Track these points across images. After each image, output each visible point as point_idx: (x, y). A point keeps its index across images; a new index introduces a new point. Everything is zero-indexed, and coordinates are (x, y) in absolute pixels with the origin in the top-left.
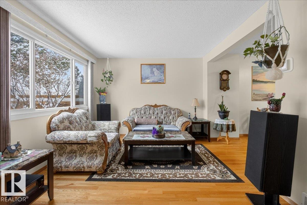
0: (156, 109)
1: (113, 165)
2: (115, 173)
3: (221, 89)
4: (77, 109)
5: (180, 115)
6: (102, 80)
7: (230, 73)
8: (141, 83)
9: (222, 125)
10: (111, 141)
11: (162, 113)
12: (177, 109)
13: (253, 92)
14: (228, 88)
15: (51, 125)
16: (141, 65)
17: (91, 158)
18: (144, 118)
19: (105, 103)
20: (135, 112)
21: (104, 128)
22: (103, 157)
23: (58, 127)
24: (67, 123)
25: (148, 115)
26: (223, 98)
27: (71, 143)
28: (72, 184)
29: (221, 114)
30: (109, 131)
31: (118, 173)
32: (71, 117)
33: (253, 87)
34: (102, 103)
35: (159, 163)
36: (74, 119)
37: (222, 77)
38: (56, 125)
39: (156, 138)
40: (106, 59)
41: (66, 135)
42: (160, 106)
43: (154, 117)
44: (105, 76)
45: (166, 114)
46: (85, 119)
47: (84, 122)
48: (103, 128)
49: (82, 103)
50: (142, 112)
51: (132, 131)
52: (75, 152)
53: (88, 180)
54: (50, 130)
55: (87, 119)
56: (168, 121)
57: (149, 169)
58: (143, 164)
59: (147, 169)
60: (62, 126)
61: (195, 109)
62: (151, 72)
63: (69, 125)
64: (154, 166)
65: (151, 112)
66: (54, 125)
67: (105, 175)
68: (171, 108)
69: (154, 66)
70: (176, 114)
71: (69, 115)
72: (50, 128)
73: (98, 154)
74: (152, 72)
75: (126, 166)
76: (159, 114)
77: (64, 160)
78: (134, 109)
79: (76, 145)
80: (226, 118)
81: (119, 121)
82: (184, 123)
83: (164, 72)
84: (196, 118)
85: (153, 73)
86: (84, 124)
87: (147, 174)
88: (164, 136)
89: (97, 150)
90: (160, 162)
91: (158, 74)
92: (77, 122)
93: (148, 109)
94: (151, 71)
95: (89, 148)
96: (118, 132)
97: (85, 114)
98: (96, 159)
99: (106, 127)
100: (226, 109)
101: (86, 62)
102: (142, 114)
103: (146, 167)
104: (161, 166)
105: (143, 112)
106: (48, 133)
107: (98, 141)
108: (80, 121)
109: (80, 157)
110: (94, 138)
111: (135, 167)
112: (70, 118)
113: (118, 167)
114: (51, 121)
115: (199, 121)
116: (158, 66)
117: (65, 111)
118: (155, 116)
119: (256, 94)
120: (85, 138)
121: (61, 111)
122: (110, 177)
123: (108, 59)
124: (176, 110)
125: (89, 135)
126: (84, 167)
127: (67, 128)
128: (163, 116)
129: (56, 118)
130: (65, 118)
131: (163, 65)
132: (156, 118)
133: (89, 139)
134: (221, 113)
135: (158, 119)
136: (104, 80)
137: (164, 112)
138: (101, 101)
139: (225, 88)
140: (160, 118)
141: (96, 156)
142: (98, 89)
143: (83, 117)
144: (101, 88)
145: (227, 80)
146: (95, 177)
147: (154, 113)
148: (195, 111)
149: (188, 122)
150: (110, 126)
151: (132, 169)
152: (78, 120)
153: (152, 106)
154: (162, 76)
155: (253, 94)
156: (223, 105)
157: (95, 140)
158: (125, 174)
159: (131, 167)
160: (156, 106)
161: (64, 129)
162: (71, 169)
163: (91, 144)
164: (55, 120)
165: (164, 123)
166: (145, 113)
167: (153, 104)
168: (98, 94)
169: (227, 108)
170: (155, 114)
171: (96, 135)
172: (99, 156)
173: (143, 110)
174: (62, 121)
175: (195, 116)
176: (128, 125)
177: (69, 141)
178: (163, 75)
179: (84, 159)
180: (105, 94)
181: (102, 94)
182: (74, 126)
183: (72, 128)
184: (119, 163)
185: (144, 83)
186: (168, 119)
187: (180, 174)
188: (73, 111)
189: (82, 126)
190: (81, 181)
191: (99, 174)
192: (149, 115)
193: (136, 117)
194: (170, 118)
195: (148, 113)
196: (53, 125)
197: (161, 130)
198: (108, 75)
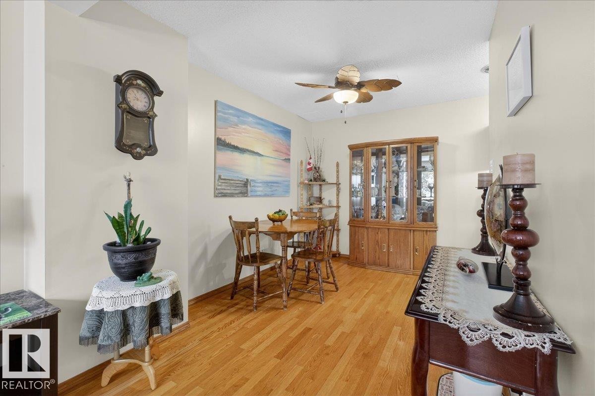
3: (121, 146)
7: (160, 93)
9: (124, 313)
13: (219, 172)
14: (151, 150)
26: (129, 185)
29: (121, 260)
33: (217, 157)
37: (124, 99)
80: (145, 276)
100: (143, 233)
119: (224, 178)
134: (119, 256)
139: (139, 146)
145: (148, 117)
155: (217, 177)
156: (131, 214)
169: (149, 230)
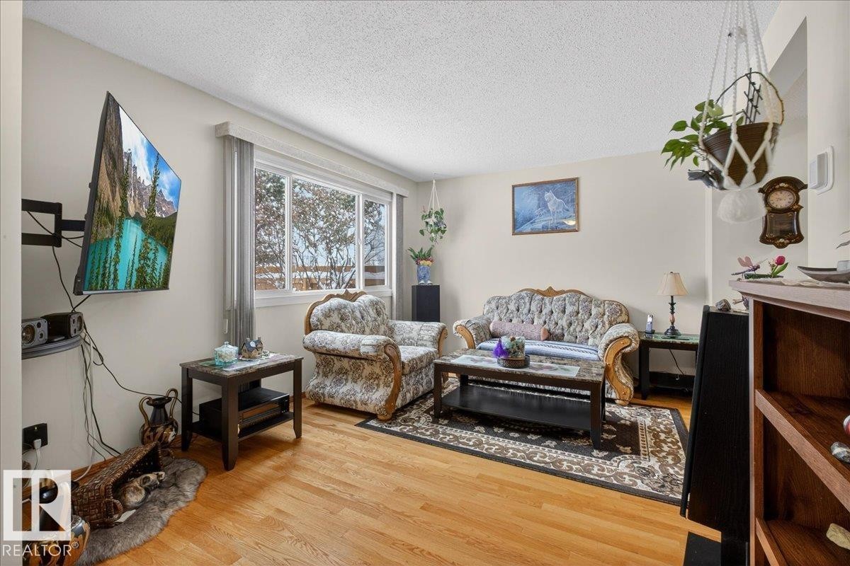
0: (547, 300)
1: (414, 412)
2: (409, 426)
3: (764, 240)
4: (364, 293)
5: (618, 321)
6: (422, 232)
8: (514, 234)
10: (410, 362)
11: (564, 312)
12: (611, 303)
14: (797, 238)
15: (311, 320)
16: (514, 187)
17: (369, 388)
18: (515, 321)
19: (429, 282)
20: (493, 305)
21: (411, 335)
22: (389, 390)
23: (322, 325)
24: (335, 318)
25: (525, 316)
27: (341, 356)
28: (334, 425)
30: (420, 342)
31: (415, 427)
32: (345, 307)
34: (422, 282)
35: (512, 426)
36: (349, 312)
37: (769, 202)
38: (319, 320)
39: (505, 367)
40: (431, 182)
41: (330, 338)
42: (562, 292)
43: (541, 321)
44: (427, 223)
45: (575, 314)
46: (372, 313)
47: (369, 319)
48: (407, 336)
49: (382, 282)
50: (509, 308)
51: (475, 348)
52: (346, 373)
53: (359, 425)
54: (310, 328)
55: (378, 313)
56: (579, 335)
57: (480, 433)
58: (474, 422)
59: (478, 432)
60: (327, 323)
61: (672, 304)
62: (539, 204)
63: (340, 322)
64: (496, 430)
65: (533, 308)
66: (315, 319)
67: (390, 424)
68: (590, 299)
69: (548, 186)
70: (606, 317)
71: (340, 305)
72: (310, 324)
73: (381, 383)
74: (543, 205)
75: (436, 419)
76: (555, 314)
77: (328, 385)
78: (493, 298)
79: (346, 360)
81: (441, 324)
82: (611, 341)
83: (575, 202)
84: (674, 332)
85: (545, 206)
86: (370, 324)
87: (469, 440)
88: (525, 363)
89: (380, 373)
90: (515, 425)
91: (557, 208)
92: (355, 319)
93: (527, 300)
94: (539, 200)
95: (367, 370)
96: (436, 346)
97: (374, 304)
98: (377, 390)
99: (414, 335)
101: (389, 196)
102: (509, 311)
103: (477, 428)
104: (512, 434)
105: (512, 307)
106: (306, 334)
107: (375, 354)
108: (362, 317)
109: (353, 383)
110: (370, 348)
111: (453, 423)
112: (343, 310)
113: (420, 418)
114: (311, 313)
115: (682, 341)
116: (558, 186)
117: (338, 296)
118: (543, 318)
120: (356, 347)
121: (331, 296)
122: (397, 429)
123: (434, 182)
124: (606, 305)
125: (363, 342)
126: (355, 402)
127: (335, 328)
128: (565, 319)
129: (319, 308)
130: (334, 308)
131: (574, 182)
132: (545, 322)
133: (363, 350)
135: (552, 326)
136: (425, 232)
137: (569, 309)
138: (420, 279)
139: (783, 238)
140: (557, 324)
141: (378, 385)
142: (414, 253)
143: (371, 311)
144: (422, 249)
145: (794, 210)
146: (373, 423)
147: (541, 312)
148: (672, 309)
149: (626, 340)
150: (422, 332)
151: (446, 425)
152: (359, 315)
153: (539, 292)
154: (568, 210)
157: (370, 351)
158: (427, 430)
159: (446, 422)
160: (550, 292)
161: (331, 329)
162: (337, 402)
163: (366, 359)
164: (318, 311)
165: (566, 337)
166: (518, 310)
167: (544, 288)
168: (414, 262)
170: (544, 313)
171: (375, 343)
172: (382, 386)
173: (514, 301)
174: (327, 315)
175: (670, 325)
176: (467, 335)
177: (333, 350)
178: (571, 210)
179: (358, 387)
180: (428, 262)
181: (422, 262)
182: (348, 325)
183: (344, 328)
184: (427, 412)
185: (521, 233)
186: (578, 329)
187: (545, 456)
188: (353, 297)
189: (364, 327)
190: (348, 425)
191: (381, 420)
192: (527, 315)
193: (496, 318)
194: (587, 325)
195: (526, 311)
196: (313, 320)
197: (515, 347)
198: (432, 220)
